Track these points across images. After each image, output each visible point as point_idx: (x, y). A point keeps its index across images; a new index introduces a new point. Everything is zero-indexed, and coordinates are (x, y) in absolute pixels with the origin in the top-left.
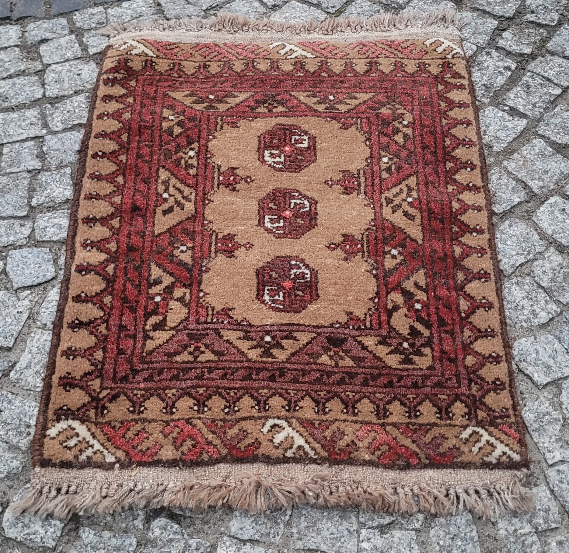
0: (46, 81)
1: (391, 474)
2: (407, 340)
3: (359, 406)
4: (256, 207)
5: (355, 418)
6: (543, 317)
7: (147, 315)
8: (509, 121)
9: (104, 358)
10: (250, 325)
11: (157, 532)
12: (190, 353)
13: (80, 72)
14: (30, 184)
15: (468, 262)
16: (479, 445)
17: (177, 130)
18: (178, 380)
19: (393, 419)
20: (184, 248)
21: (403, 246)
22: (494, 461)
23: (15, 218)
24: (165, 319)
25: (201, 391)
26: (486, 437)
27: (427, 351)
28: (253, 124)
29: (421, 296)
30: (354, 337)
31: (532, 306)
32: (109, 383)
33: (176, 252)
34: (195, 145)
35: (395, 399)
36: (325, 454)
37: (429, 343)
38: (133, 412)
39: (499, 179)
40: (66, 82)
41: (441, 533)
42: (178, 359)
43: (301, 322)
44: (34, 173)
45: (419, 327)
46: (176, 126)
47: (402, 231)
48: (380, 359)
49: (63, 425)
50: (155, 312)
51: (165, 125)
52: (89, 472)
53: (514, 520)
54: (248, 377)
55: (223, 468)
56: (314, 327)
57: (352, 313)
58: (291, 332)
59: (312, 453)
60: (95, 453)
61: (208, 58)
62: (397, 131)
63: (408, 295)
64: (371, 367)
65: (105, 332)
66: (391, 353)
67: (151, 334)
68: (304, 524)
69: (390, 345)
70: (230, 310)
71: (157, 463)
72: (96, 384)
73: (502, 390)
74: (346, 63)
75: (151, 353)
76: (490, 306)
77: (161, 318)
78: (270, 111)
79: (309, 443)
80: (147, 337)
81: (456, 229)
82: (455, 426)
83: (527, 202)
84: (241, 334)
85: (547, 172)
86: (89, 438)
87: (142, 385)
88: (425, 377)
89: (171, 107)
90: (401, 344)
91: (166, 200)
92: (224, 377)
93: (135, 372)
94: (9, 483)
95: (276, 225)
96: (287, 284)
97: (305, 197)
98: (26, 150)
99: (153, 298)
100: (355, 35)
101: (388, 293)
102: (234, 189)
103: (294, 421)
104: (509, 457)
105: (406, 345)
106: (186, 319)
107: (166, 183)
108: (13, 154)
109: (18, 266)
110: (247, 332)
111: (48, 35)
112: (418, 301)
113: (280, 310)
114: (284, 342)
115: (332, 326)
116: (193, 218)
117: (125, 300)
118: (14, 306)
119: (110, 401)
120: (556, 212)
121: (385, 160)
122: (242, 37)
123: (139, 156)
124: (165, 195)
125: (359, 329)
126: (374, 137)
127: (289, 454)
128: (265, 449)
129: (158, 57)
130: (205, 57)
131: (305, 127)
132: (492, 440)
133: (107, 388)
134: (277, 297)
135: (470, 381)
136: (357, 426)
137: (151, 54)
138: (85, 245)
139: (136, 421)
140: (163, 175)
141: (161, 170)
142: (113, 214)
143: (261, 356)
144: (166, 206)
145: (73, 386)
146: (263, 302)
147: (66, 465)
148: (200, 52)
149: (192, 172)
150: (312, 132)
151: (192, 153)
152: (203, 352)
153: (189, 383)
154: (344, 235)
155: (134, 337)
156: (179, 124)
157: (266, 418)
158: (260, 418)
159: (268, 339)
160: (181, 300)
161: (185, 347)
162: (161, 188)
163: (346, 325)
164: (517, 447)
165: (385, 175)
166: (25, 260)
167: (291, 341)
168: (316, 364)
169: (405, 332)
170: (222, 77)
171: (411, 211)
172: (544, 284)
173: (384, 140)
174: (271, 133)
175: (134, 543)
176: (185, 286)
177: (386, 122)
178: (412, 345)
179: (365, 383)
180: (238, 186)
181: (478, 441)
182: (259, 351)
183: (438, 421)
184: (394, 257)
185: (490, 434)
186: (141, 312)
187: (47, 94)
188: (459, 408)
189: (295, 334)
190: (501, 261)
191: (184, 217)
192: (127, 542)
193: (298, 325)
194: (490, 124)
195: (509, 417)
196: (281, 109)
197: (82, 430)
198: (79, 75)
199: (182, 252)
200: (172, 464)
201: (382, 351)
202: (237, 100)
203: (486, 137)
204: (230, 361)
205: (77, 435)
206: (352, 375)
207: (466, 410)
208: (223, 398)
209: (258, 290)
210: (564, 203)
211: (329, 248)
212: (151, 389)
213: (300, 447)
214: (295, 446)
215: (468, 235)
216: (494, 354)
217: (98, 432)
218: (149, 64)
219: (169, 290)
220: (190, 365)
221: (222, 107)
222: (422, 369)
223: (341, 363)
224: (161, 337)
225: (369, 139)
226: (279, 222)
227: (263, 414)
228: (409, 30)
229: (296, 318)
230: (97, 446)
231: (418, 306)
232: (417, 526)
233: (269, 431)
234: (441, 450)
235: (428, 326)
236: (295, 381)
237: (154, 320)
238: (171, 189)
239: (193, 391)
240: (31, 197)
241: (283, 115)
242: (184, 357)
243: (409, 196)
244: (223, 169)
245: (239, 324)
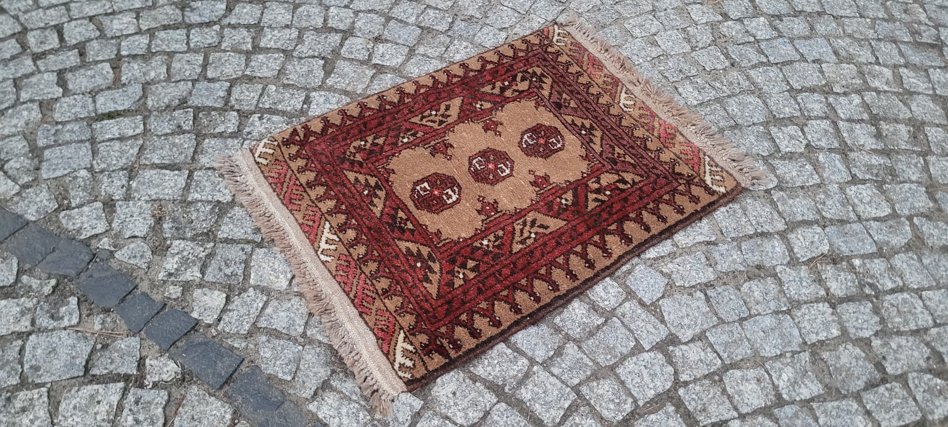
0: (481, 415)
5: (592, 82)
7: (623, 191)
9: (665, 194)
10: (583, 143)
12: (625, 158)
13: (451, 395)
14: (588, 339)
16: (562, 38)
17: (471, 264)
19: (579, 69)
20: (563, 201)
21: (471, 104)
24: (617, 181)
25: (639, 143)
26: (556, 38)
29: (498, 84)
30: (549, 100)
32: (675, 184)
33: (569, 203)
34: (477, 244)
36: (620, 84)
38: (678, 163)
40: (470, 397)
42: (632, 161)
43: (560, 123)
44: (578, 342)
45: (519, 78)
46: (468, 267)
47: (461, 108)
48: (551, 86)
49: (715, 188)
50: (618, 188)
51: (471, 275)
52: (721, 164)
56: (558, 117)
57: (535, 107)
59: (625, 89)
60: (712, 166)
61: (374, 295)
63: (503, 89)
64: (559, 87)
66: (545, 83)
67: (631, 182)
69: (540, 85)
70: (582, 157)
75: (642, 176)
79: (621, 91)
80: (634, 183)
81: (440, 86)
84: (592, 145)
86: (708, 174)
87: (661, 168)
88: (545, 66)
89: (451, 284)
90: (536, 81)
91: (536, 234)
92: (623, 138)
93: (658, 176)
95: (504, 167)
96: (542, 141)
97: (470, 163)
98: (563, 365)
99: (610, 195)
102: (495, 202)
103: (616, 102)
106: (607, 172)
107: (522, 242)
108: (575, 373)
109: (653, 290)
110: (588, 142)
112: (504, 84)
113: (562, 136)
114: (579, 124)
115: (550, 111)
116: (537, 210)
118: (678, 272)
119: (684, 175)
121: (405, 140)
123: (513, 273)
124: (533, 236)
125: (542, 100)
126: (389, 153)
127: (633, 96)
128: (640, 105)
129: (401, 328)
130: (374, 299)
132: (556, 35)
133: (679, 182)
134: (555, 141)
136: (596, 80)
137: (402, 335)
138: (610, 255)
139: (681, 159)
140: (517, 247)
141: (514, 251)
142: (574, 254)
143: (596, 130)
144: (541, 230)
146: (563, 145)
148: (371, 306)
149: (501, 233)
150: (410, 186)
151: (485, 242)
152: (618, 153)
154: (486, 131)
155: (640, 189)
156: (464, 266)
158: (628, 114)
159: (583, 132)
160: (598, 182)
161: (623, 162)
162: (529, 242)
165: (420, 134)
166: (646, 289)
167: (576, 122)
168: (578, 107)
169: (527, 83)
170: (390, 272)
171: (443, 107)
174: (430, 209)
176: (587, 186)
178: (532, 77)
179: (570, 85)
180: (492, 202)
182: (594, 132)
184: (481, 105)
185: (553, 37)
186: (624, 195)
187: (495, 400)
189: (570, 122)
191: (540, 215)
193: (563, 124)
195: (538, 34)
196: (401, 214)
198: (454, 394)
199: (566, 200)
201: (546, 86)
202: (410, 245)
204: (612, 140)
205: (712, 179)
206: (572, 92)
207: (549, 47)
208: (632, 133)
209: (558, 151)
211: (500, 135)
217: (701, 172)
219: (598, 191)
220: (631, 155)
221: (425, 251)
222: (542, 70)
223: (568, 98)
224: (628, 177)
226: (501, 167)
229: (560, 126)
230: (708, 167)
231: (506, 83)
233: (630, 108)
237: (621, 186)
238: (526, 235)
239: (642, 146)
240: (598, 327)
241: (405, 208)
242: (628, 159)
243: (431, 115)
244: (483, 217)
245: (587, 148)
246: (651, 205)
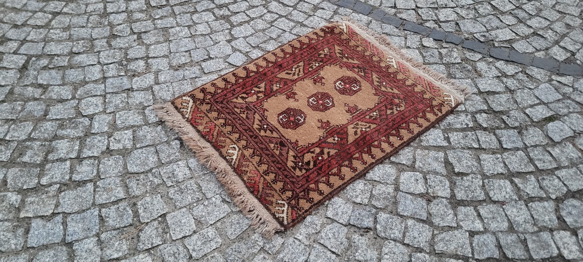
0: (308, 19)
1: (246, 190)
2: (303, 163)
3: (263, 165)
4: (314, 93)
5: (257, 167)
6: (358, 200)
7: (244, 93)
8: (441, 140)
9: (220, 93)
10: (266, 119)
11: (174, 143)
12: (240, 111)
13: (321, 23)
14: (266, 40)
15: (354, 162)
16: (280, 208)
17: (322, 56)
18: (228, 114)
19: (267, 177)
20: (278, 86)
21: (342, 139)
22: (277, 216)
23: (251, 45)
24: (247, 98)
25: (230, 122)
26: (285, 208)
27: (304, 171)
28: (347, 71)
29: (325, 156)
30: (289, 148)
31: (360, 194)
32: (212, 99)
33: (275, 85)
34: (321, 63)
35: (275, 173)
36: (236, 166)
37: (307, 170)
38: (207, 111)
39: (409, 152)
40: (313, 23)
41: (237, 218)
42: (236, 109)
43: (280, 131)
44: (271, 39)
45: (312, 164)
46: (323, 54)
47: (347, 135)
48: (287, 160)
49: (188, 99)
50: (247, 94)
51: (321, 52)
52: (179, 114)
53: (261, 238)
54: (246, 130)
55: (208, 145)
56: (282, 135)
57: (298, 142)
58: (274, 130)
59: (233, 163)
60: (186, 112)
62: (392, 109)
63: (322, 153)
64: (281, 160)
65: (229, 87)
66: (292, 161)
67: (239, 98)
68: (208, 178)
69: (295, 159)
70: (267, 111)
71: (195, 128)
72: (209, 97)
73: (310, 203)
74: (405, 78)
75: (231, 102)
76: (343, 179)
77: (247, 96)
78: (358, 72)
79: (236, 160)
80: (237, 98)
81: (366, 149)
82: (281, 196)
83: (408, 167)
84: (260, 119)
85: (430, 164)
86: (190, 107)
87: (218, 107)
88: (293, 177)
89: (330, 49)
90: (299, 162)
91: (292, 70)
92: (240, 124)
93: (222, 103)
94: (162, 102)
95: (313, 102)
97: (333, 102)
98: (277, 32)
99: (252, 90)
100: (423, 74)
101: (317, 147)
102: (315, 83)
103: (241, 151)
104: (283, 220)
105: (300, 164)
106: (252, 102)
109: (234, 56)
110: (263, 120)
111: (326, 8)
112: (322, 157)
113: (279, 122)
114: (268, 131)
115: (287, 140)
116: (292, 81)
117: (244, 85)
118: (220, 65)
119: (206, 104)
120: (413, 178)
121: (375, 113)
122: (382, 47)
123: (302, 54)
124: (294, 69)
125: (294, 148)
126: (381, 105)
127: (227, 158)
128: (223, 151)
129: (346, 33)
130: (361, 44)
131: (362, 84)
132: (285, 211)
133: (210, 100)
134: (284, 119)
135: (304, 191)
136: (254, 169)
137: (345, 31)
138: (255, 64)
139: (205, 113)
140: (301, 64)
141: (302, 62)
142: (273, 62)
143: (257, 129)
144: (290, 72)
145: (203, 92)
146: (278, 117)
147: (176, 108)
148: (362, 42)
149: (310, 69)
150: (363, 88)
151: (317, 65)
152: (244, 114)
153: (230, 118)
154: (328, 121)
155: (234, 95)
156: (325, 55)
157: (235, 144)
158: (234, 142)
160: (258, 97)
161: (242, 108)
162: (296, 66)
163: (291, 143)
164: (290, 221)
165: (368, 117)
166: (238, 56)
167: (270, 133)
168: (268, 144)
169: (306, 160)
170: (358, 52)
171: (359, 132)
172: (373, 192)
173: (384, 108)
174: (349, 78)
175: (165, 140)
176: (264, 95)
177: (392, 104)
178: (302, 166)
179: (273, 162)
180: (317, 83)
181: (281, 207)
182: (258, 127)
183: (278, 191)
184: (334, 140)
185: (288, 209)
187: (304, 22)
188: (289, 194)
189: (274, 132)
190: (369, 173)
191: (290, 78)
192: (164, 138)
193: (279, 131)
194: (432, 135)
195: (300, 211)
196: (363, 74)
197: (191, 103)
198: (319, 24)
199: (276, 86)
200: (198, 131)
201: (291, 158)
202: (352, 62)
203: (425, 138)
204: (247, 122)
205: (188, 104)
206: (273, 156)
207: (290, 196)
208: (232, 129)
209: (281, 113)
210: (421, 178)
211: (318, 120)
212: (219, 110)
213: (232, 159)
214: (232, 157)
215: (367, 155)
216: (322, 192)
217: (193, 108)
218: (341, 33)
219: (259, 92)
220: (236, 114)
221: (345, 60)
222: (295, 174)
223: (275, 151)
224: (240, 100)
225: (378, 104)
226: (315, 102)
227: (236, 142)
228: (446, 86)
229: (280, 128)
230: (189, 111)
231: (320, 158)
232: (234, 210)
233: (231, 148)
234: (267, 198)
235: (315, 165)
236: (256, 143)
237: (244, 95)
238: (298, 69)
239: (228, 120)
240: (261, 43)
241: (361, 76)
242: (238, 110)
243: (365, 128)
244: (320, 76)
245: (263, 116)
246: (229, 86)
